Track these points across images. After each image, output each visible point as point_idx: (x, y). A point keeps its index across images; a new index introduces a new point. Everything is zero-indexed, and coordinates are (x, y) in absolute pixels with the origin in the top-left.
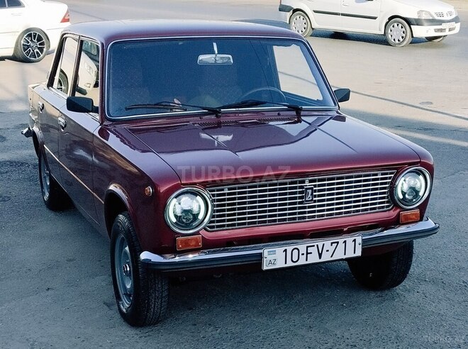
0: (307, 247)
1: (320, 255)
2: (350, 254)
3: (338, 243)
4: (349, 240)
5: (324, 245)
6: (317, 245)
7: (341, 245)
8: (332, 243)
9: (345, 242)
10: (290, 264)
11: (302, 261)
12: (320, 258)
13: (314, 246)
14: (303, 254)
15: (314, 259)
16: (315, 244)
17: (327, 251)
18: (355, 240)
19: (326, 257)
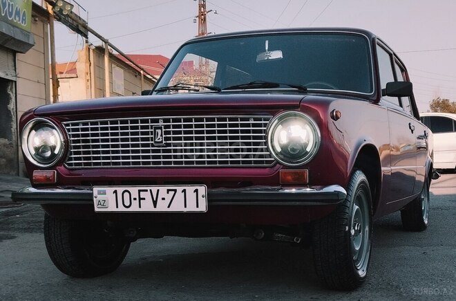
0: (140, 191)
1: (155, 203)
2: (192, 207)
3: (175, 191)
4: (190, 189)
5: (158, 190)
6: (151, 190)
7: (180, 195)
8: (168, 191)
9: (184, 191)
10: (121, 209)
11: (135, 208)
12: (155, 207)
13: (147, 191)
14: (135, 199)
15: (147, 206)
16: (148, 188)
17: (163, 199)
18: (196, 191)
19: (162, 207)
